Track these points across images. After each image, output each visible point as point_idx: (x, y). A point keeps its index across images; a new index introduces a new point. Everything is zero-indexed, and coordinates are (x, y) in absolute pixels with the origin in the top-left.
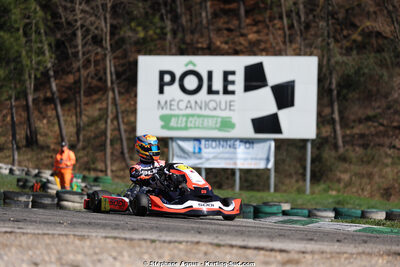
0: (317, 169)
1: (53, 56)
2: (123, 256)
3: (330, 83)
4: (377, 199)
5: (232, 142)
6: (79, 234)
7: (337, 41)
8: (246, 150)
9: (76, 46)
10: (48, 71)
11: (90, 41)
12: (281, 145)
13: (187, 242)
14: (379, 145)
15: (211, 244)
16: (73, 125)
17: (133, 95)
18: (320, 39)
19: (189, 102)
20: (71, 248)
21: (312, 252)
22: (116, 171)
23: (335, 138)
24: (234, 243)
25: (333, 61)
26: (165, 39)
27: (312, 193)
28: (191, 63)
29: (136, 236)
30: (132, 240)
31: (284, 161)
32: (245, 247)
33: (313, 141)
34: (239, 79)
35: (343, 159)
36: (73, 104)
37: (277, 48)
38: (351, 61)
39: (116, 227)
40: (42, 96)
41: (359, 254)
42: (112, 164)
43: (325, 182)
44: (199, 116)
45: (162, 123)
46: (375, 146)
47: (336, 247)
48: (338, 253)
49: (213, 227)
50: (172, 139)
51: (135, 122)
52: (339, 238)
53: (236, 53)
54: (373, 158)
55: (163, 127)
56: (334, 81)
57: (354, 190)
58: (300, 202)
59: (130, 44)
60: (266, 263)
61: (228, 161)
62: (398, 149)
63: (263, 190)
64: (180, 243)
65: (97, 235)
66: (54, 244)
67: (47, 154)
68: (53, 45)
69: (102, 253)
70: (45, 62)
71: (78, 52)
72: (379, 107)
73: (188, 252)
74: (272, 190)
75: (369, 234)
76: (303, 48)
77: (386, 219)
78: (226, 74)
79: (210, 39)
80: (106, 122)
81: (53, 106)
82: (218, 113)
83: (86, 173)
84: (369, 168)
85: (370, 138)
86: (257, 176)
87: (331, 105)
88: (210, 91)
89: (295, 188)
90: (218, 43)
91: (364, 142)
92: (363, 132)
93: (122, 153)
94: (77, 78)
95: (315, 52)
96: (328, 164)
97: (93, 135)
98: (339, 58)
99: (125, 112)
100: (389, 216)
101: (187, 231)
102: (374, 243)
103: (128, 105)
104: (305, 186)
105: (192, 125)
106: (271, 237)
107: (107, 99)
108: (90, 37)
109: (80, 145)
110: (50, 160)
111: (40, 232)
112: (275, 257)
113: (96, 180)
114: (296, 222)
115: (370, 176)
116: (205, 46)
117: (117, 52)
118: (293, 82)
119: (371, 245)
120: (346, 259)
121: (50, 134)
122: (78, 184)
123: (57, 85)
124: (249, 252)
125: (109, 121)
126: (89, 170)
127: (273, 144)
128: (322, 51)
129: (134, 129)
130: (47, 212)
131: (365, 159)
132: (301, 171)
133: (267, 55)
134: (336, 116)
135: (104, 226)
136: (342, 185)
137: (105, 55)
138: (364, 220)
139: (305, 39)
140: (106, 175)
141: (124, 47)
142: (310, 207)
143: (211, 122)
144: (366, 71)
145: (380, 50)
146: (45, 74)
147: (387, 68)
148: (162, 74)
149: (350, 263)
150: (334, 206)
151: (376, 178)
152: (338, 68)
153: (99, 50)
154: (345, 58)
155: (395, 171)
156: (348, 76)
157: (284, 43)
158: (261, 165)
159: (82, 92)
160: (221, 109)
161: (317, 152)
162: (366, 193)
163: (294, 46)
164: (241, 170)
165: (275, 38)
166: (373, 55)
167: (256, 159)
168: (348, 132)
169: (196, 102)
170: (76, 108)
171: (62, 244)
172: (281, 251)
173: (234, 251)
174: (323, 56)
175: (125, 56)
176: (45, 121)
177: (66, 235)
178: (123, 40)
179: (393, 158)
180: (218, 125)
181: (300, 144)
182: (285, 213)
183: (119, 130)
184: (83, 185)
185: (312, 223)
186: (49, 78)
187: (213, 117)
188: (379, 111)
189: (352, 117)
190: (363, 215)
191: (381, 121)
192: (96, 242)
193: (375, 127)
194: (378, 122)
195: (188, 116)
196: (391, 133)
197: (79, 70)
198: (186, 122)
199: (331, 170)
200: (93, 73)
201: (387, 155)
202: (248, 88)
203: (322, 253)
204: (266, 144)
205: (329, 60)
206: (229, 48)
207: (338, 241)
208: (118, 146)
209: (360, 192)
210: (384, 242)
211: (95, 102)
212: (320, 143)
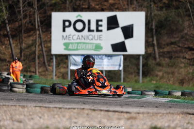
0: (145, 70)
1: (8, 13)
2: (44, 116)
3: (152, 25)
4: (177, 85)
5: (101, 56)
6: (22, 105)
7: (155, 3)
8: (108, 61)
9: (20, 8)
10: (5, 20)
11: (27, 5)
12: (126, 58)
13: (78, 108)
14: (178, 57)
15: (91, 109)
16: (18, 48)
17: (49, 33)
18: (146, 3)
19: (78, 36)
20: (17, 112)
21: (143, 113)
22: (41, 72)
23: (155, 53)
24: (102, 109)
25: (153, 14)
26: (66, 3)
27: (143, 82)
28: (79, 15)
29: (51, 105)
30: (49, 108)
31: (128, 66)
32: (108, 111)
33: (143, 55)
34: (104, 24)
35: (159, 64)
36: (18, 38)
37: (124, 7)
38: (162, 14)
39: (41, 101)
40: (2, 33)
41: (167, 113)
42: (39, 69)
43: (149, 77)
44: (84, 43)
45: (65, 47)
46: (175, 57)
47: (155, 110)
48: (156, 113)
49: (92, 100)
50: (70, 55)
51: (50, 47)
52: (157, 105)
53: (103, 10)
54: (174, 64)
55: (65, 49)
56: (154, 24)
57: (165, 80)
58: (136, 87)
59: (48, 6)
60: (119, 119)
61: (99, 66)
62: (187, 59)
63: (118, 81)
64: (74, 109)
65: (31, 105)
66: (9, 110)
67: (5, 63)
68: (7, 7)
69: (33, 115)
70: (3, 16)
71: (21, 10)
72: (177, 37)
73: (78, 114)
74: (122, 81)
75: (172, 103)
76: (137, 7)
77: (181, 95)
78: (98, 21)
79: (89, 3)
80: (35, 47)
81: (8, 39)
82: (94, 41)
83: (25, 74)
84: (173, 69)
85: (173, 53)
86: (114, 74)
87: (152, 37)
88: (90, 30)
89: (134, 80)
90: (93, 5)
91: (170, 55)
92: (169, 50)
93: (44, 63)
94: (20, 24)
95: (144, 9)
96: (151, 67)
97: (28, 53)
98: (156, 12)
99: (45, 41)
100: (183, 94)
101: (78, 103)
102: (175, 108)
103: (46, 38)
104: (139, 79)
105: (80, 48)
106: (121, 106)
107: (36, 35)
108: (26, 2)
109: (22, 58)
110: (7, 67)
111: (1, 104)
112: (124, 116)
113: (31, 77)
114: (135, 97)
115: (173, 73)
116: (87, 7)
117: (41, 10)
118: (133, 25)
119: (173, 109)
120: (160, 116)
121: (7, 53)
122: (21, 79)
123: (10, 28)
124: (110, 113)
125: (37, 46)
126: (27, 72)
127: (122, 57)
128: (147, 9)
129: (50, 50)
130: (5, 94)
131: (170, 64)
132: (137, 71)
133: (119, 11)
134: (155, 42)
135: (35, 101)
136: (158, 78)
137: (35, 12)
138: (170, 96)
139: (138, 3)
140: (36, 74)
141: (44, 8)
142: (142, 90)
143: (90, 46)
144: (171, 19)
145: (177, 8)
146: (4, 22)
147: (181, 17)
148: (64, 21)
149: (162, 118)
150: (154, 89)
151: (176, 74)
152: (156, 17)
153: (32, 9)
154: (159, 13)
155: (186, 70)
156: (161, 22)
157: (128, 4)
158: (116, 68)
159: (23, 32)
160: (95, 39)
161: (145, 61)
162: (171, 82)
163: (133, 6)
164: (106, 71)
165: (123, 3)
166: (174, 10)
167: (114, 65)
168: (161, 50)
169: (82, 36)
170: (20, 40)
171: (13, 110)
172: (127, 112)
173: (102, 113)
174: (148, 12)
175: (45, 12)
176: (4, 47)
177: (15, 106)
178: (44, 4)
179: (185, 64)
180: (94, 48)
181: (136, 57)
182: (129, 93)
183: (42, 51)
184: (24, 79)
185: (143, 98)
186: (6, 24)
187: (91, 43)
188: (177, 39)
189: (164, 43)
190: (170, 94)
191: (178, 44)
192: (30, 109)
193: (175, 48)
194: (176, 45)
195: (78, 43)
196: (184, 51)
197: (21, 20)
198: (77, 46)
199: (153, 70)
200: (29, 21)
201: (182, 62)
202: (109, 28)
203: (148, 113)
204: (119, 57)
205: (151, 14)
206: (99, 7)
207: (156, 107)
208: (42, 59)
209: (168, 81)
210: (180, 107)
211: (29, 36)
212: (147, 56)
